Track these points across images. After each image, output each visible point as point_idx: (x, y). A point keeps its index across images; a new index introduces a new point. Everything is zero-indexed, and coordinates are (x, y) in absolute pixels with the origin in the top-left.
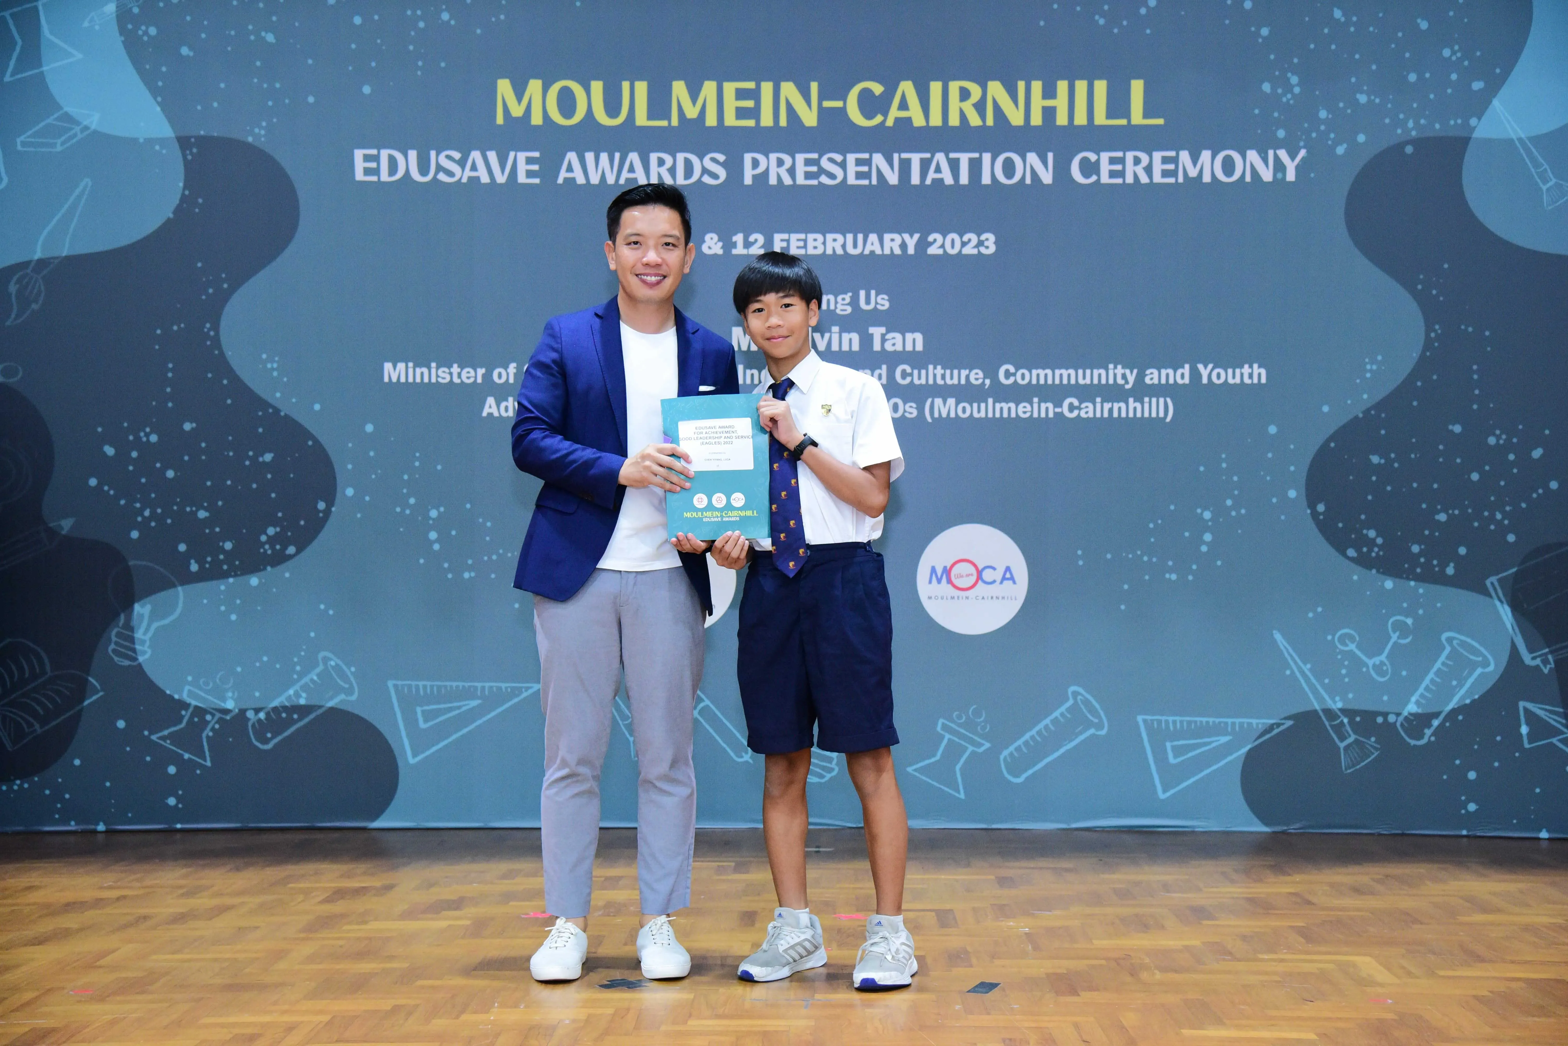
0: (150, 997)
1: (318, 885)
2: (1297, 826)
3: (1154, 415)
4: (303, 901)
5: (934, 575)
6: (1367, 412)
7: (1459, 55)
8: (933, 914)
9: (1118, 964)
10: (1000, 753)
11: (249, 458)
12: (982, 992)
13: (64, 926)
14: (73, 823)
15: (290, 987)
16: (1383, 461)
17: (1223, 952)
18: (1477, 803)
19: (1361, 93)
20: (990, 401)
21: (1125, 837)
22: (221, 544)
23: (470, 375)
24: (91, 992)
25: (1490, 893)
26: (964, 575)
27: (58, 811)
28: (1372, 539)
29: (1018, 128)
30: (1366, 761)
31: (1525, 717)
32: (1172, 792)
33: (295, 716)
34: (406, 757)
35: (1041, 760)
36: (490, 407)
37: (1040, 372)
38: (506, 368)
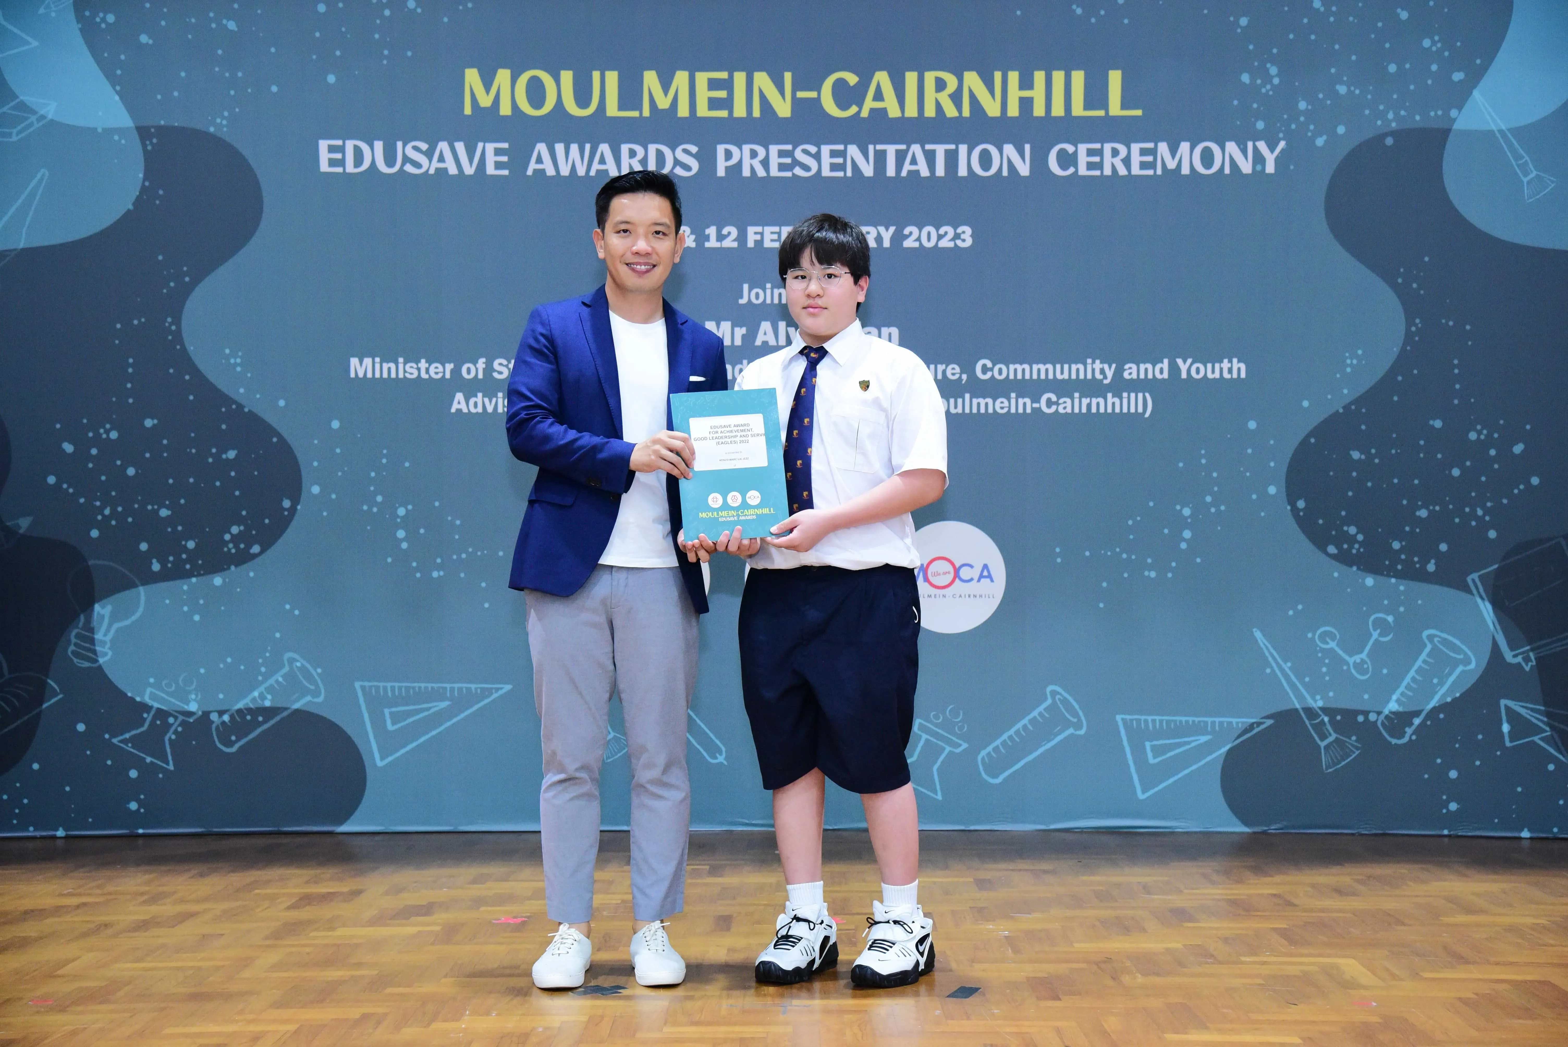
0: (111, 1007)
1: (284, 891)
2: (1277, 826)
3: (1133, 410)
4: (268, 908)
6: (1346, 408)
7: (1439, 45)
9: (1100, 967)
10: (979, 753)
11: (212, 455)
12: (962, 997)
13: (23, 934)
14: (31, 829)
15: (256, 996)
16: (1363, 457)
17: (1204, 954)
18: (1458, 803)
19: (1340, 84)
20: (967, 396)
21: (1104, 838)
22: (183, 543)
23: (438, 371)
24: (51, 1003)
25: (1472, 894)
26: (942, 573)
27: (16, 816)
28: (1352, 535)
29: (994, 119)
30: (1347, 761)
31: (1507, 714)
32: (1151, 792)
33: (260, 719)
34: (374, 759)
35: (1019, 761)
36: (459, 403)
37: (1018, 366)
38: (475, 363)
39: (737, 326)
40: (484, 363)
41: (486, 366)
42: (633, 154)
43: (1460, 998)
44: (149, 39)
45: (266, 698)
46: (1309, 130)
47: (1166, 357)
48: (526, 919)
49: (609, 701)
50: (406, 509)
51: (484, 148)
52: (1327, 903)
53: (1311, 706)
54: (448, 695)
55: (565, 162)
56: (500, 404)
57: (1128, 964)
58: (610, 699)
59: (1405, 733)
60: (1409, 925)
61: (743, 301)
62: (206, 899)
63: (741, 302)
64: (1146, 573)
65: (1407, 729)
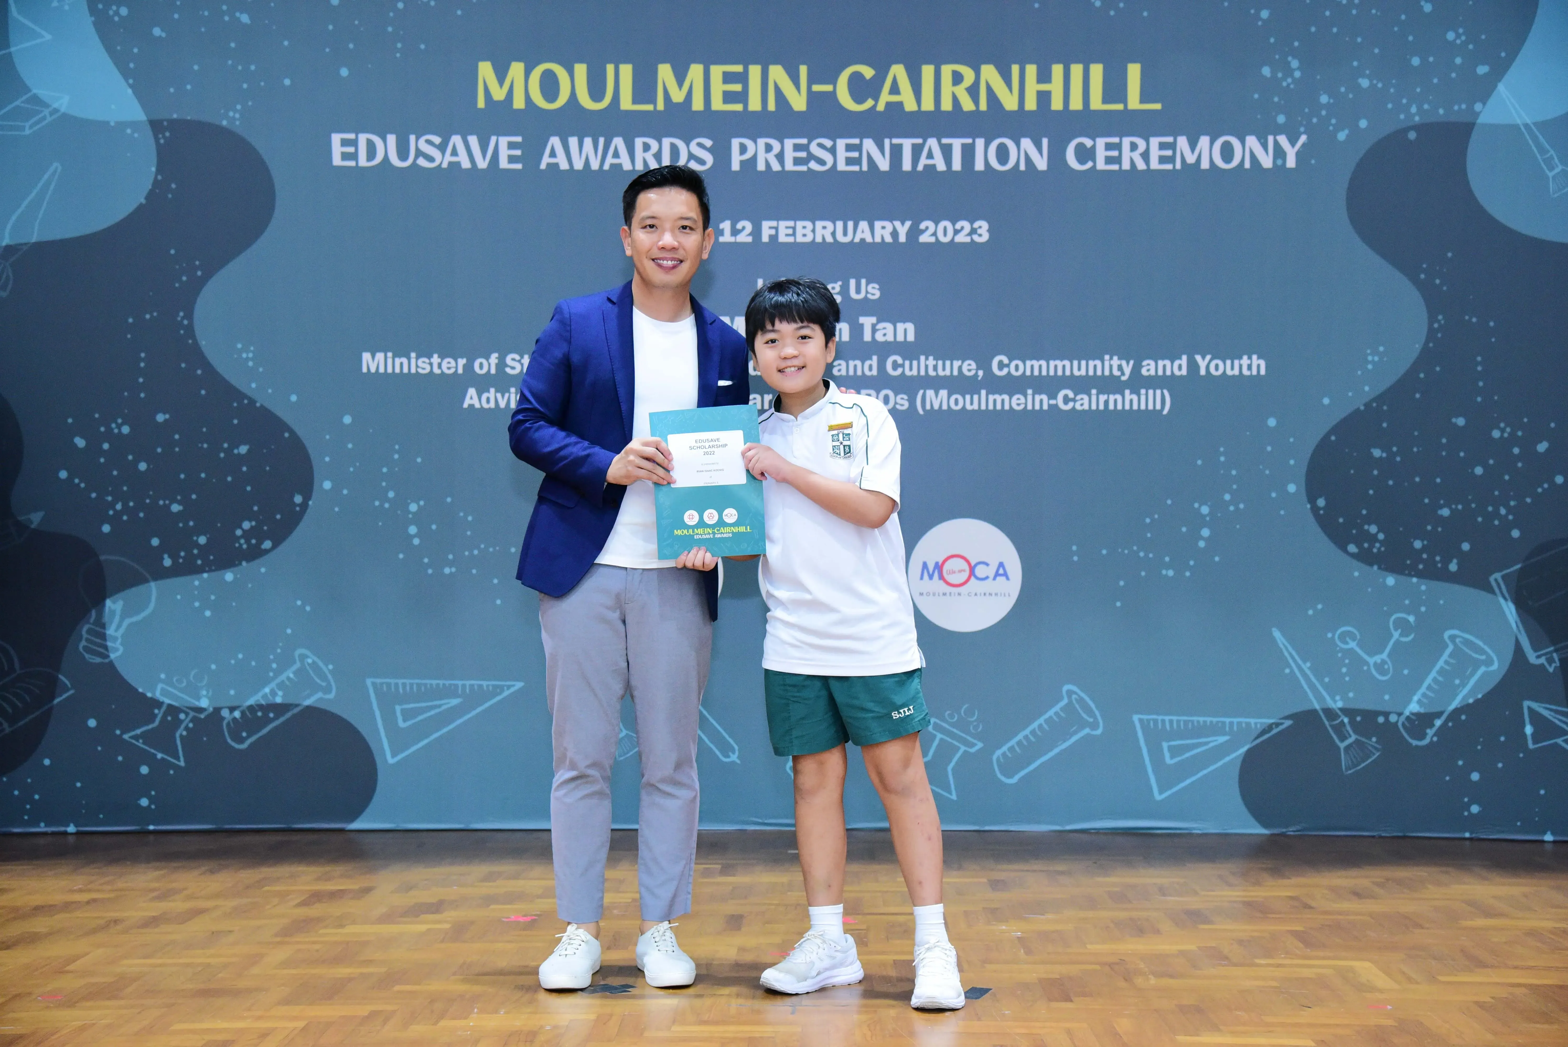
0: (120, 1003)
1: (294, 888)
2: (1296, 828)
3: (1151, 407)
4: (278, 905)
5: (925, 572)
6: (1368, 404)
7: (1463, 38)
9: (1113, 969)
10: (994, 753)
11: (224, 450)
13: (33, 930)
14: (42, 824)
15: (264, 993)
16: (1384, 455)
17: (1219, 956)
18: (1480, 805)
19: (1363, 78)
20: (983, 392)
21: (1120, 839)
22: (195, 538)
23: (450, 366)
24: (60, 998)
25: (1492, 897)
26: (957, 570)
27: (28, 812)
28: (1373, 534)
29: (1012, 113)
30: (1367, 762)
31: (1530, 716)
32: (1168, 793)
33: (271, 715)
34: (385, 757)
35: (1034, 761)
36: (471, 398)
37: (1035, 363)
38: (487, 358)
40: (496, 358)
41: (499, 361)
42: (646, 148)
43: (1476, 1002)
44: (162, 32)
45: (277, 694)
46: (1330, 123)
47: (1184, 354)
48: (537, 918)
49: (623, 697)
50: (418, 505)
51: (498, 139)
52: (1345, 906)
53: (1330, 707)
54: (460, 692)
55: (579, 156)
57: (1142, 965)
59: (1426, 734)
60: (1426, 928)
62: (217, 895)
64: (1164, 572)
65: (1428, 731)
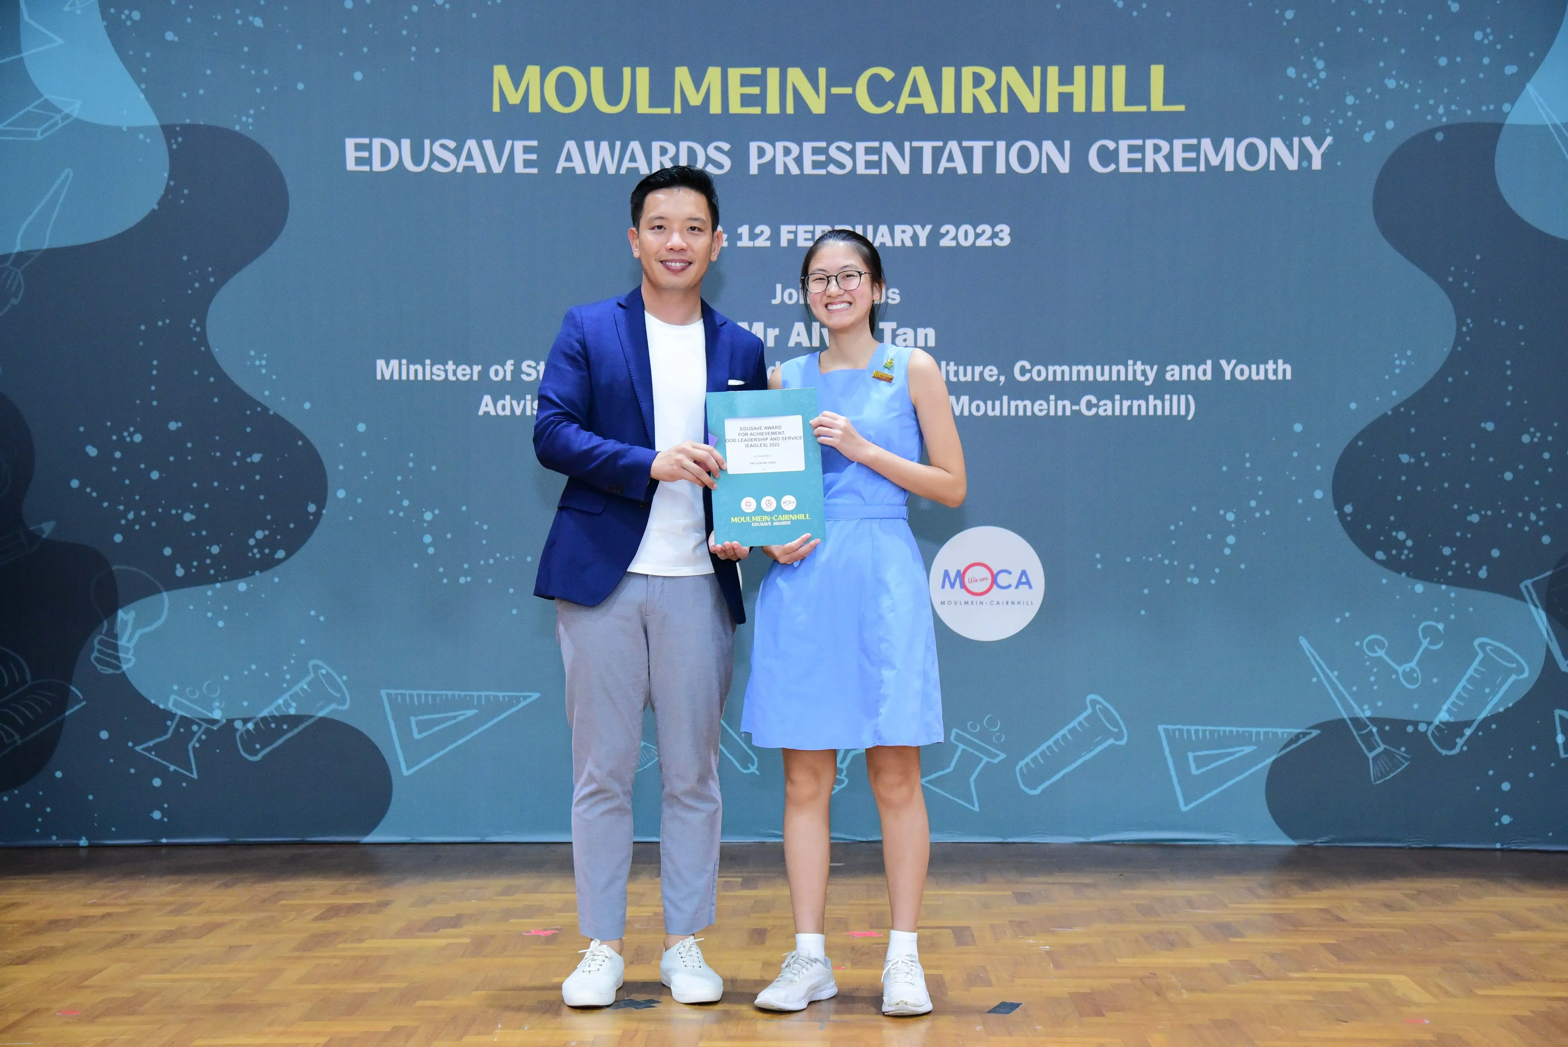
0: (139, 1018)
1: (309, 902)
2: (1324, 839)
4: (295, 919)
5: (947, 580)
6: (1395, 409)
8: (950, 931)
9: (1143, 983)
10: (1017, 763)
12: (1003, 1013)
13: (49, 944)
14: (54, 838)
15: (285, 1008)
18: (1511, 816)
19: (1389, 78)
20: (1005, 398)
21: (1146, 851)
23: (465, 373)
24: (79, 1013)
25: (1526, 909)
26: (979, 579)
29: (1033, 115)
30: (1396, 773)
32: (1194, 804)
33: (285, 727)
34: (400, 769)
35: (1058, 772)
36: (487, 405)
37: (1057, 368)
38: (503, 365)
39: (770, 327)
40: (512, 365)
41: (514, 368)
42: (663, 151)
43: (1515, 1016)
44: (174, 35)
45: (290, 706)
46: (1356, 125)
47: (1209, 359)
48: (557, 932)
49: (644, 710)
50: (433, 513)
51: (513, 143)
52: (1377, 918)
53: (1358, 716)
54: (475, 703)
55: (595, 161)
56: (530, 406)
57: (1173, 979)
58: (644, 708)
59: (1456, 743)
60: (1461, 941)
61: (776, 301)
62: (233, 909)
63: (774, 302)
64: (1189, 580)
65: (1458, 740)
